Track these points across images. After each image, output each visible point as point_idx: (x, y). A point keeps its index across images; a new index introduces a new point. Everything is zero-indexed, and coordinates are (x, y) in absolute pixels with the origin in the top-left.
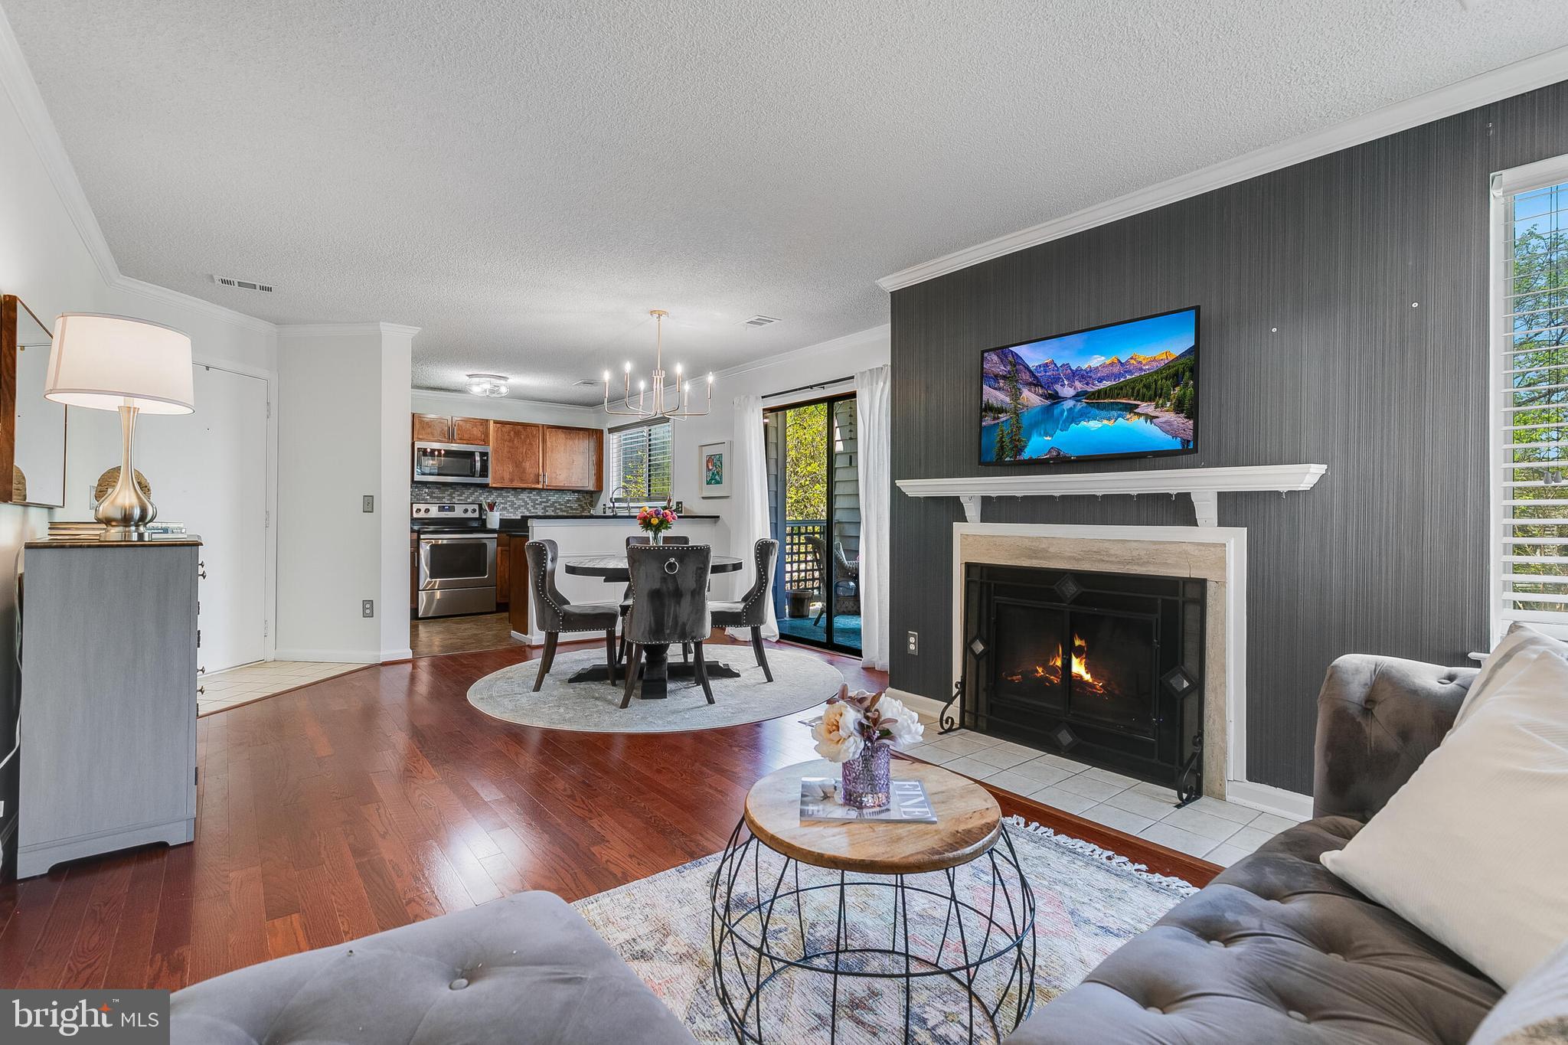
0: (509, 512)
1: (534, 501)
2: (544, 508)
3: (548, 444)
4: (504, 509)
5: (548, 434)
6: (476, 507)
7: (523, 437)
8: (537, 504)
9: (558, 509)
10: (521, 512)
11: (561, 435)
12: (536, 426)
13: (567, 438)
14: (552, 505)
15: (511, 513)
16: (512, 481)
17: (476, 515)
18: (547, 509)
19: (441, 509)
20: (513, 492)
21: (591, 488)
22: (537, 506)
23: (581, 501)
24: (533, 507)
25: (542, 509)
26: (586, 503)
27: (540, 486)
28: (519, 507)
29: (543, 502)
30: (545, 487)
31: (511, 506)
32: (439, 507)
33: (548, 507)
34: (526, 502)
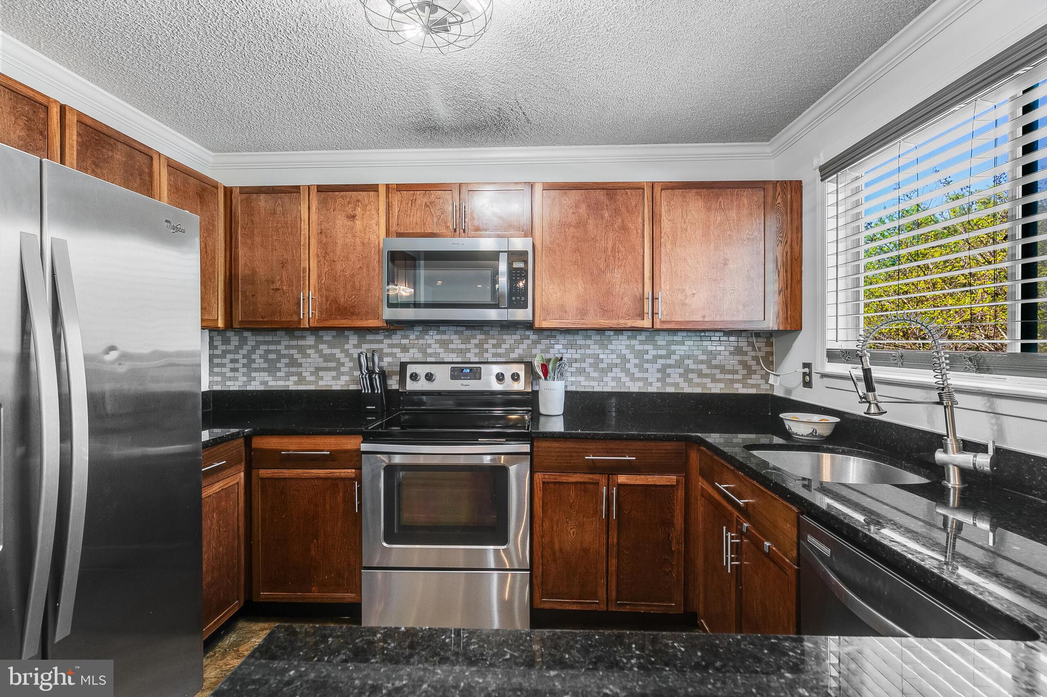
0: (588, 377)
1: (640, 355)
2: (663, 370)
3: (666, 225)
4: (581, 371)
5: (664, 203)
6: (520, 369)
7: (606, 215)
8: (648, 361)
9: (693, 371)
10: (613, 379)
11: (695, 205)
12: (637, 187)
13: (709, 209)
14: (678, 364)
15: (594, 379)
16: (583, 312)
17: (520, 386)
18: (668, 371)
19: (457, 374)
20: (598, 338)
21: (771, 323)
22: (646, 366)
23: (746, 354)
24: (639, 366)
25: (658, 371)
26: (755, 358)
27: (646, 323)
28: (610, 368)
29: (661, 357)
30: (658, 326)
31: (595, 365)
32: (453, 370)
33: (670, 366)
34: (623, 358)
